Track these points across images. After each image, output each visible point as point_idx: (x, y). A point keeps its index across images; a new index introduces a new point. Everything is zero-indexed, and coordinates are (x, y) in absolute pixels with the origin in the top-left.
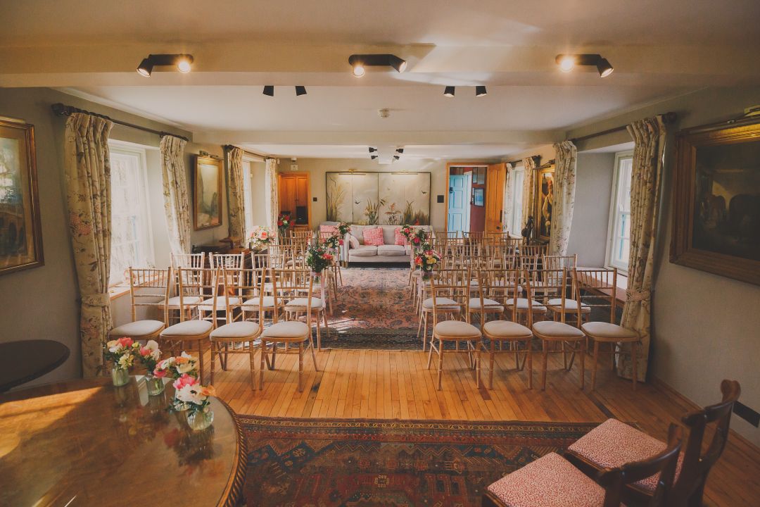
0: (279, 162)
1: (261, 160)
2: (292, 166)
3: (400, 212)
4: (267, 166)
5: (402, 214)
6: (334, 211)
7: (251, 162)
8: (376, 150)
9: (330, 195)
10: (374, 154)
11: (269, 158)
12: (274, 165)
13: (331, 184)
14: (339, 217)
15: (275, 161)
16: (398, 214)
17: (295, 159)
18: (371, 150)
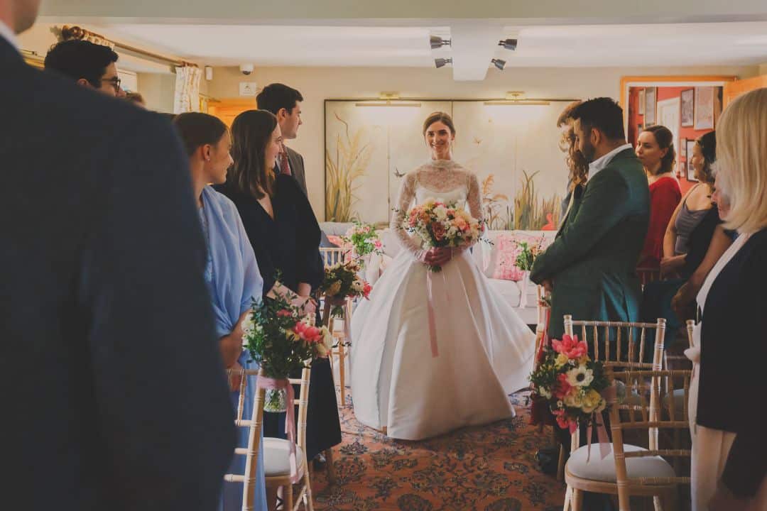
0: (209, 76)
1: (166, 69)
2: (243, 85)
3: (505, 197)
4: (179, 83)
5: (511, 204)
6: (343, 195)
7: (139, 74)
8: (447, 43)
9: (332, 155)
10: (443, 52)
11: (183, 65)
12: (197, 81)
13: (335, 127)
14: (354, 211)
15: (199, 72)
16: (500, 201)
17: (249, 68)
18: (436, 42)
